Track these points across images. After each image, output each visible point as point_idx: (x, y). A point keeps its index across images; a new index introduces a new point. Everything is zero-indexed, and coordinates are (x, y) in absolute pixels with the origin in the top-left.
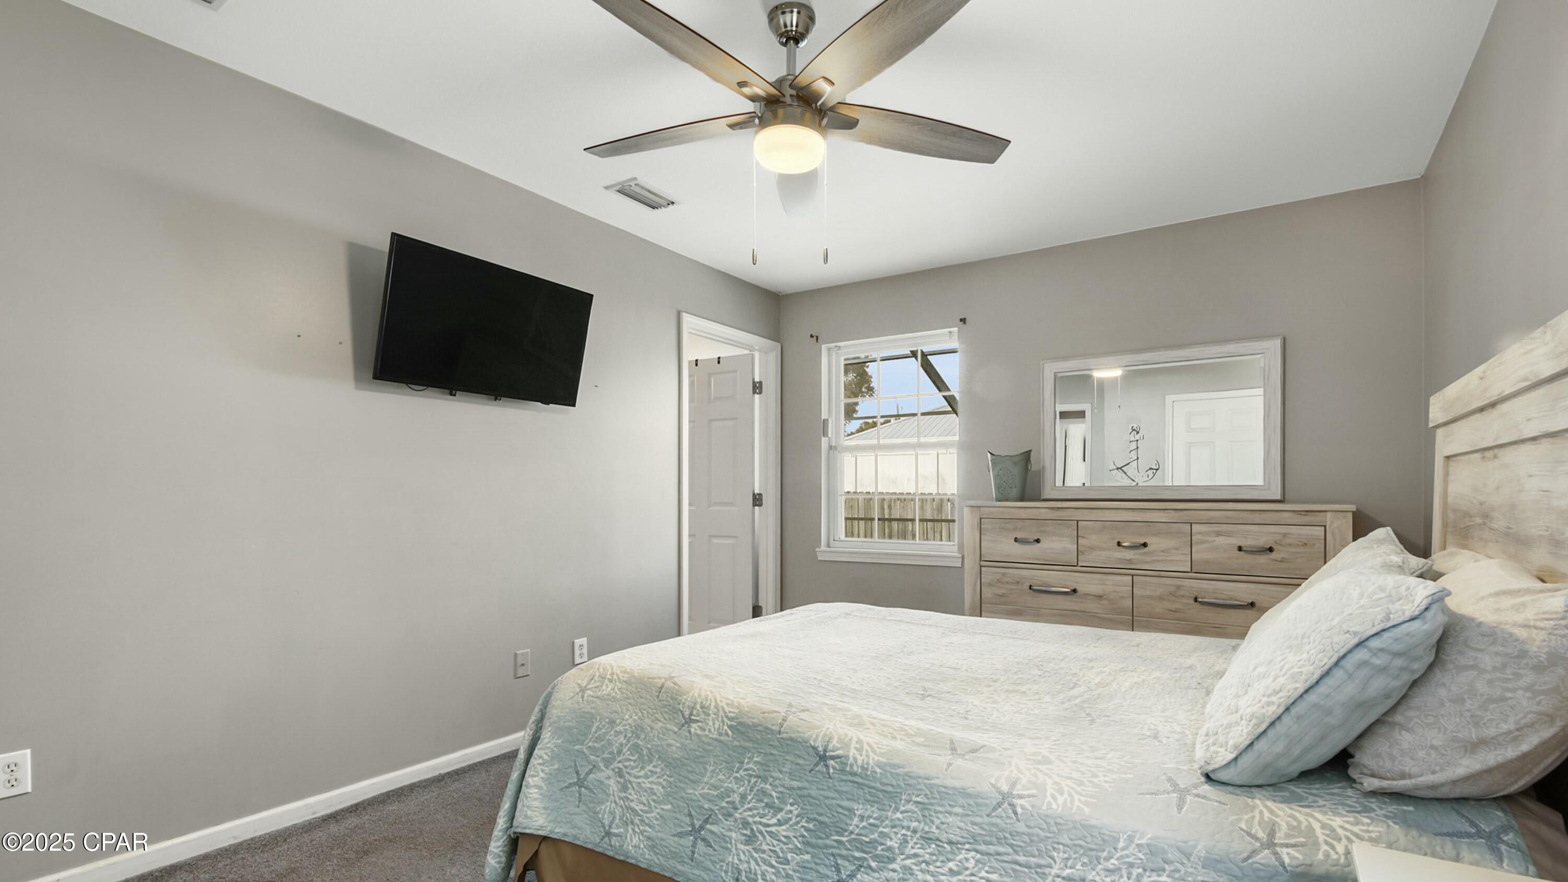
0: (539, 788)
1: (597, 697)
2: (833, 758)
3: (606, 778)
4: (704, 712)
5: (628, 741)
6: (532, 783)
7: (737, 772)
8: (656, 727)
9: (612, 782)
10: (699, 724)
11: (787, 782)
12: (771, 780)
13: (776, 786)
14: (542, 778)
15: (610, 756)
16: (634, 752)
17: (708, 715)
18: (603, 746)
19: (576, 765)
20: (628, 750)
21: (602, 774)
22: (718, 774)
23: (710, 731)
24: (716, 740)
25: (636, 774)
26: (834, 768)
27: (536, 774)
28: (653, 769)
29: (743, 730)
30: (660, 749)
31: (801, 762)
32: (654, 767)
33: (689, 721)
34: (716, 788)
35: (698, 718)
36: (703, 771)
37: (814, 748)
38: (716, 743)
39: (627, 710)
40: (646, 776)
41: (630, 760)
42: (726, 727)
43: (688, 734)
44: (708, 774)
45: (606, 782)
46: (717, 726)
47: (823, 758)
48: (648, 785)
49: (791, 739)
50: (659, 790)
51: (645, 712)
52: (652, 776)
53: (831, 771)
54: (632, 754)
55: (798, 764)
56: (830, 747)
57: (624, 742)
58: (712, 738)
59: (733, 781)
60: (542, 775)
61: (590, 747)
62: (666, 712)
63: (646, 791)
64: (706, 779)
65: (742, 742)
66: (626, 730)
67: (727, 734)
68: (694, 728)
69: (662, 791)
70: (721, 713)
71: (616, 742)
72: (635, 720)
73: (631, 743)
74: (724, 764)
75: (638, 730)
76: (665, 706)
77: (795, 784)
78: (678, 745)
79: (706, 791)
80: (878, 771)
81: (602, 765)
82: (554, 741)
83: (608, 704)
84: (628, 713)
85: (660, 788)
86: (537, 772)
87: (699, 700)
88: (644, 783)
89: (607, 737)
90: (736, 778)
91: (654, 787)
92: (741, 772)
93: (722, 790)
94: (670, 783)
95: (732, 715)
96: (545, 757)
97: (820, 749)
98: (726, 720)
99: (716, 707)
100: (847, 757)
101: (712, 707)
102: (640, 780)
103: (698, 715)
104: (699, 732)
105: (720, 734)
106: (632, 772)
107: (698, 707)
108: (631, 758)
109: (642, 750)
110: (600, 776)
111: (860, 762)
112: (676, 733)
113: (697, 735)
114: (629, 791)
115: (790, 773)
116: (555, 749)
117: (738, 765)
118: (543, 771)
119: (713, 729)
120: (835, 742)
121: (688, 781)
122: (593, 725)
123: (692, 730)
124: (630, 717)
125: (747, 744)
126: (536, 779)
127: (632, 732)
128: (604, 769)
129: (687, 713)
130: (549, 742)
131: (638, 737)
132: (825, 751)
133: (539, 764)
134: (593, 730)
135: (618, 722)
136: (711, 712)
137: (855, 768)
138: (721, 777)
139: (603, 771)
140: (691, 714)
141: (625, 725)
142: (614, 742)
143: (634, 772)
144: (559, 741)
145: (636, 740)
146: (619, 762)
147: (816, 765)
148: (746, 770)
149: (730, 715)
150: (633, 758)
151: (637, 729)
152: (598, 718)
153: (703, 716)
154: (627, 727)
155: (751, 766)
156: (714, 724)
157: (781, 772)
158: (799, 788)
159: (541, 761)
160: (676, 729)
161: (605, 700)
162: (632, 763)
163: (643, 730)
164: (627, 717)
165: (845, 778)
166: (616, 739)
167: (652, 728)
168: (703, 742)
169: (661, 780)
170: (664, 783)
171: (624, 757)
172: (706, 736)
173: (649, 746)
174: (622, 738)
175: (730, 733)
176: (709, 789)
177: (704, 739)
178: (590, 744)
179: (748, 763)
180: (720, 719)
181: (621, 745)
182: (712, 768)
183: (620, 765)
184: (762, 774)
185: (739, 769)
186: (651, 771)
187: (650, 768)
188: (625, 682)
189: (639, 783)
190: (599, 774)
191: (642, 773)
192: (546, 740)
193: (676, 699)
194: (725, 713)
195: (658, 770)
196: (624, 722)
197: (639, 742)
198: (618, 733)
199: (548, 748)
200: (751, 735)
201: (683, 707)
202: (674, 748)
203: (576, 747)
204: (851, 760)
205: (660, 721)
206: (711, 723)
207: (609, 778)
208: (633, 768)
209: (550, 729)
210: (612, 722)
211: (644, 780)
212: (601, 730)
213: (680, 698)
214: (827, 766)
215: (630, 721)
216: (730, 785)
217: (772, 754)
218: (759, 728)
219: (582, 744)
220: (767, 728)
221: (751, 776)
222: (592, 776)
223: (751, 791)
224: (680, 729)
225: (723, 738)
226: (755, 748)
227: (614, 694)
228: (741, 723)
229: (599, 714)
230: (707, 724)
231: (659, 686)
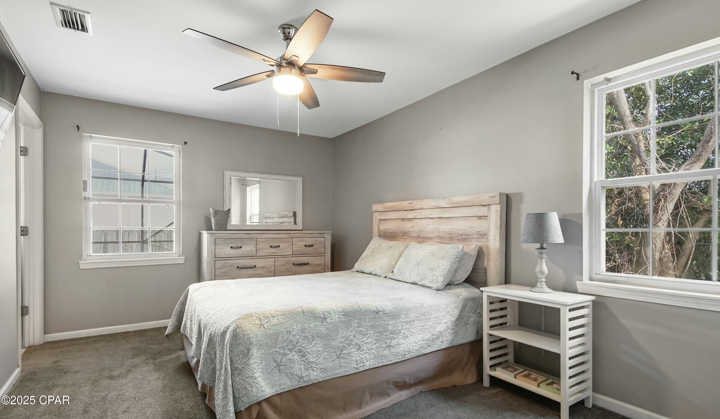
0: (260, 376)
1: (273, 325)
2: (380, 311)
3: (292, 357)
4: (329, 314)
5: (301, 336)
6: (257, 376)
7: (350, 329)
8: (311, 326)
9: (296, 357)
10: (330, 318)
11: (368, 324)
12: (362, 326)
13: (365, 327)
14: (260, 372)
15: (292, 346)
16: (305, 340)
17: (331, 314)
18: (288, 343)
19: (274, 358)
20: (302, 340)
21: (290, 356)
22: (344, 332)
23: (335, 319)
24: (340, 321)
25: (309, 347)
26: (382, 314)
27: (257, 371)
28: (316, 342)
29: (347, 314)
30: (317, 333)
31: (371, 316)
32: (316, 341)
33: (325, 319)
34: (343, 337)
35: (328, 316)
36: (337, 334)
37: (374, 311)
38: (339, 322)
39: (293, 325)
40: (314, 346)
41: (304, 343)
42: (340, 316)
43: (327, 323)
44: (340, 334)
45: (293, 358)
46: (337, 316)
47: (378, 312)
48: (316, 349)
49: (365, 311)
50: (320, 349)
51: (302, 322)
52: (316, 345)
53: (381, 315)
54: (304, 341)
55: (371, 317)
56: (378, 309)
57: (299, 337)
58: (337, 321)
59: (350, 332)
60: (259, 370)
61: (280, 347)
62: (312, 319)
63: (315, 352)
64: (339, 336)
65: (349, 318)
66: (298, 333)
67: (342, 318)
68: (328, 320)
69: (322, 348)
70: (336, 312)
71: (295, 339)
72: (300, 327)
73: (302, 336)
74: (345, 328)
75: (303, 331)
76: (310, 317)
77: (371, 324)
78: (324, 329)
79: (340, 340)
80: (393, 310)
81: (288, 352)
82: (260, 352)
83: (281, 326)
84: (295, 326)
85: (321, 348)
86: (257, 370)
87: (324, 310)
88: (313, 349)
89: (289, 339)
90: (350, 331)
91: (318, 349)
92: (352, 328)
93: (347, 337)
94: (324, 344)
95: (341, 311)
96: (258, 361)
97: (376, 310)
98: (339, 313)
99: (333, 310)
100: (384, 309)
101: (331, 311)
102: (312, 349)
103: (328, 315)
104: (331, 321)
105: (339, 319)
106: (307, 348)
107: (325, 312)
108: (305, 342)
109: (308, 337)
110: (290, 357)
111: (388, 310)
112: (321, 325)
113: (331, 322)
114: (307, 355)
115: (368, 321)
116: (262, 356)
117: (350, 326)
118: (259, 368)
119: (336, 318)
120: (378, 307)
121: (332, 340)
122: (278, 337)
123: (328, 321)
124: (297, 327)
125: (351, 318)
126: (258, 373)
127: (301, 332)
128: (290, 353)
129: (322, 316)
130: (257, 354)
131: (305, 333)
132: (377, 310)
133: (256, 366)
134: (280, 339)
135: (292, 331)
136: (332, 313)
137: (387, 312)
138: (345, 333)
139: (290, 354)
140: (324, 316)
141: (296, 331)
142: (293, 340)
143: (308, 347)
144: (263, 351)
145: (304, 334)
146: (298, 347)
147: (376, 315)
148: (353, 326)
149: (340, 311)
150: (306, 342)
151: (302, 330)
152: (280, 333)
153: (329, 315)
154: (298, 331)
155: (355, 324)
156: (335, 316)
157: (365, 322)
158: (372, 325)
159: (257, 364)
160: (321, 324)
161: (277, 325)
162: (306, 344)
163: (305, 329)
164: (295, 327)
165: (385, 316)
166: (294, 338)
167: (310, 327)
168: (334, 324)
169: (320, 345)
170: (322, 345)
171: (301, 343)
172: (334, 321)
173: (311, 334)
174: (297, 337)
175: (343, 317)
176: (341, 339)
177: (334, 322)
178: (280, 346)
179: (353, 324)
180: (337, 314)
181: (298, 339)
182: (341, 331)
183: (300, 348)
184: (359, 325)
185: (351, 327)
186: (315, 344)
187: (314, 342)
188: (282, 315)
189: (311, 350)
190: (288, 357)
191: (311, 346)
192: (255, 354)
193: (314, 313)
194: (338, 311)
195: (318, 342)
196: (295, 330)
197: (306, 334)
198: (294, 335)
199: (258, 357)
200: (351, 315)
201: (319, 315)
202: (323, 331)
203: (272, 351)
204: (386, 310)
205: (312, 323)
206: (334, 316)
207: (294, 356)
208: (307, 346)
209: (255, 348)
210: (289, 332)
211: (314, 348)
212: (284, 337)
213: (316, 312)
214: (379, 314)
215: (298, 328)
216: (349, 334)
217: (360, 318)
218: (353, 311)
219: (275, 348)
220: (356, 310)
221: (355, 328)
222: (284, 359)
223: (356, 333)
224: (322, 323)
225: (341, 319)
226: (354, 318)
227: (280, 321)
228: (346, 312)
229: (280, 331)
230: (333, 317)
231: (302, 311)
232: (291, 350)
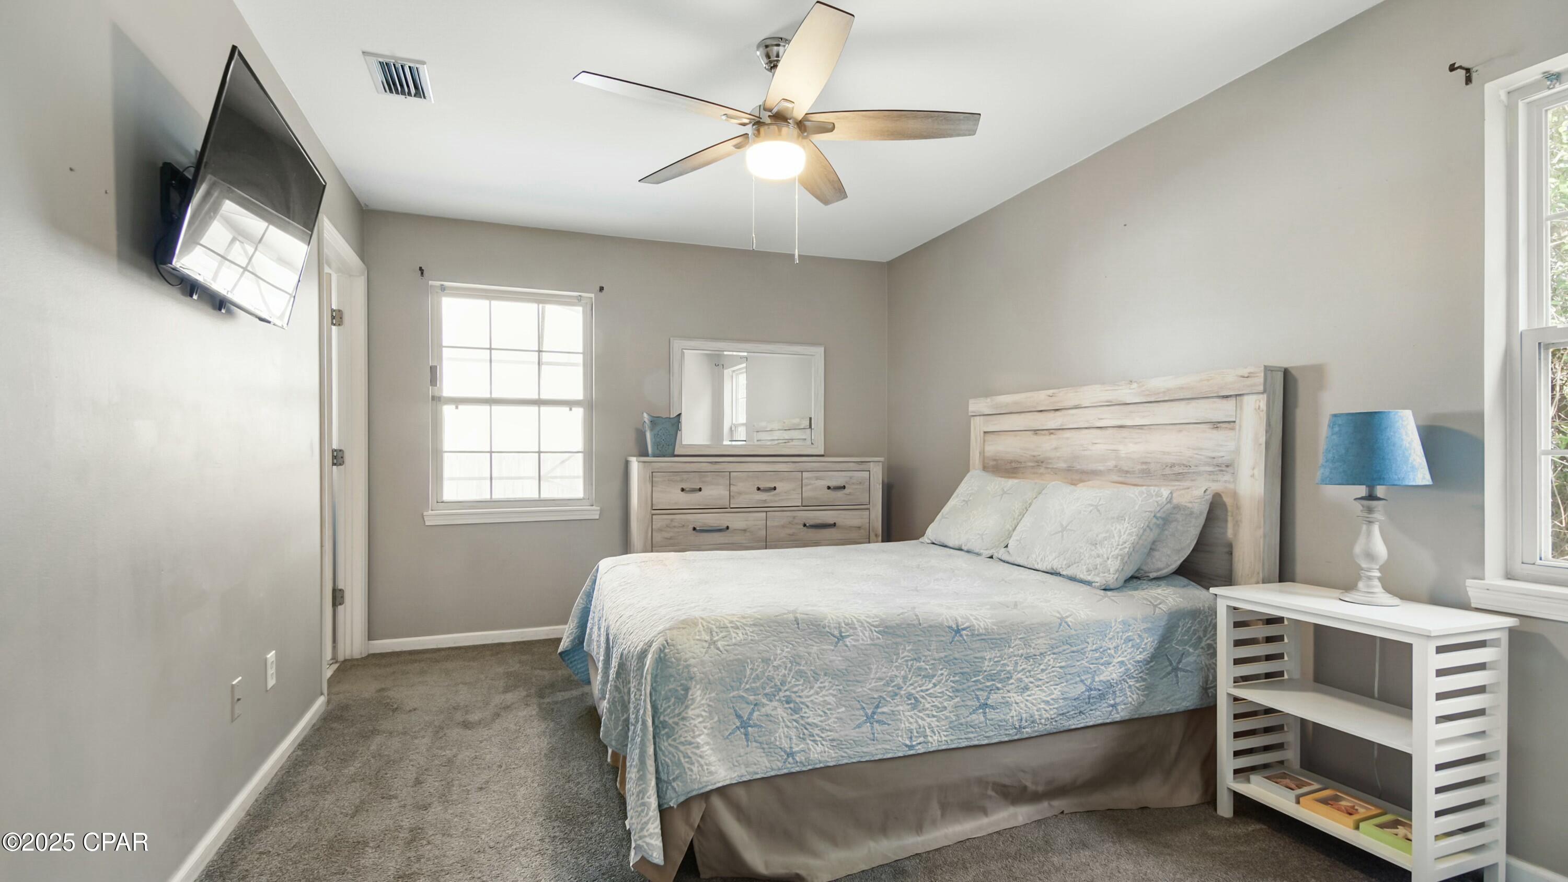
0: (708, 744)
1: (735, 644)
2: (963, 629)
3: (773, 710)
4: (850, 628)
5: (790, 670)
6: (702, 743)
7: (896, 662)
8: (813, 651)
9: (780, 711)
10: (852, 637)
11: (937, 656)
12: (923, 658)
13: (928, 661)
14: (707, 734)
15: (772, 690)
16: (798, 678)
17: (856, 629)
18: (763, 683)
19: (735, 711)
20: (793, 677)
21: (767, 708)
22: (881, 669)
23: (863, 640)
24: (872, 645)
25: (807, 694)
26: (967, 635)
27: (701, 733)
28: (822, 685)
29: (891, 631)
30: (825, 667)
31: (943, 639)
32: (821, 683)
33: (841, 638)
34: (881, 679)
35: (848, 634)
36: (868, 671)
37: (950, 627)
38: (873, 647)
39: (775, 646)
40: (817, 693)
41: (797, 685)
42: (875, 634)
43: (846, 648)
44: (874, 671)
45: (773, 713)
46: (867, 634)
47: (958, 631)
48: (821, 699)
49: (930, 626)
50: (831, 699)
51: (794, 643)
52: (822, 691)
53: (965, 637)
54: (798, 680)
55: (942, 641)
56: (960, 623)
57: (786, 672)
58: (868, 645)
59: (895, 669)
60: (706, 731)
61: (748, 689)
62: (815, 637)
63: (820, 704)
64: (872, 676)
65: (893, 640)
66: (784, 662)
67: (879, 638)
68: (848, 641)
69: (834, 699)
70: (866, 625)
71: (778, 675)
72: (788, 652)
73: (794, 671)
74: (884, 660)
75: (795, 660)
76: (810, 634)
77: (942, 655)
78: (840, 658)
79: (873, 684)
80: (995, 627)
81: (765, 701)
82: (707, 696)
83: (750, 648)
84: (779, 649)
85: (831, 697)
86: (702, 731)
87: (841, 620)
88: (816, 699)
89: (766, 674)
90: (896, 667)
91: (826, 698)
92: (899, 661)
93: (888, 679)
94: (839, 690)
95: (877, 623)
96: (704, 714)
97: (954, 626)
98: (873, 628)
99: (859, 621)
100: (973, 626)
101: (856, 623)
102: (812, 698)
103: (847, 631)
104: (854, 643)
105: (872, 639)
106: (801, 694)
107: (843, 625)
108: (798, 683)
109: (805, 673)
110: (767, 709)
111: (982, 626)
112: (833, 650)
113: (854, 646)
114: (804, 710)
115: (937, 649)
116: (711, 703)
117: (895, 657)
118: (705, 728)
119: (865, 638)
120: (960, 620)
121: (856, 683)
122: (745, 670)
123: (848, 643)
124: (782, 652)
125: (899, 640)
126: (702, 737)
127: (791, 662)
128: (768, 703)
129: (836, 633)
130: (703, 699)
131: (799, 664)
132: (957, 626)
133: (700, 722)
134: (748, 672)
135: (772, 658)
136: (857, 626)
137: (981, 631)
138: (884, 670)
139: (768, 705)
140: (841, 632)
141: (780, 659)
142: (775, 676)
143: (805, 693)
144: (713, 695)
145: (797, 668)
146: (785, 691)
147: (954, 637)
148: (903, 658)
149: (875, 623)
150: (800, 683)
151: (794, 658)
152: (749, 661)
153: (851, 631)
154: (784, 660)
155: (906, 654)
156: (864, 634)
157: (929, 650)
158: (946, 657)
159: (701, 719)
160: (832, 648)
161: (743, 645)
162: (800, 687)
163: (800, 657)
164: (779, 652)
165: (975, 639)
166: (777, 672)
167: (809, 654)
168: (861, 649)
169: (831, 691)
170: (835, 693)
171: (791, 685)
172: (862, 644)
173: (813, 668)
174: (783, 671)
175: (881, 637)
176: (876, 682)
177: (861, 647)
178: (748, 686)
179: (903, 653)
180: (867, 629)
181: (784, 676)
182: (875, 666)
183: (788, 693)
184: (916, 656)
185: (897, 659)
186: (820, 688)
187: (818, 685)
188: (754, 625)
189: (812, 701)
190: (763, 710)
191: (812, 692)
192: (699, 698)
193: (819, 625)
194: (869, 623)
195: (826, 684)
196: (779, 657)
197: (802, 668)
198: (777, 668)
199: (703, 705)
200: (898, 633)
201: (830, 629)
202: (837, 662)
203: (731, 695)
204: (977, 627)
205: (813, 646)
206: (861, 634)
207: (775, 709)
208: (802, 691)
209: (698, 687)
210: (766, 661)
211: (817, 697)
212: (756, 670)
213: (822, 624)
214: (961, 636)
215: (784, 654)
216: (893, 673)
217: (919, 641)
218: (903, 626)
219: (738, 690)
220: (909, 624)
221: (907, 661)
222: (756, 714)
223: (910, 671)
224: (835, 646)
225: (877, 642)
226: (904, 641)
227: (750, 637)
228: (886, 627)
229: (748, 658)
230: (859, 636)
231: (794, 619)
232: (770, 697)
